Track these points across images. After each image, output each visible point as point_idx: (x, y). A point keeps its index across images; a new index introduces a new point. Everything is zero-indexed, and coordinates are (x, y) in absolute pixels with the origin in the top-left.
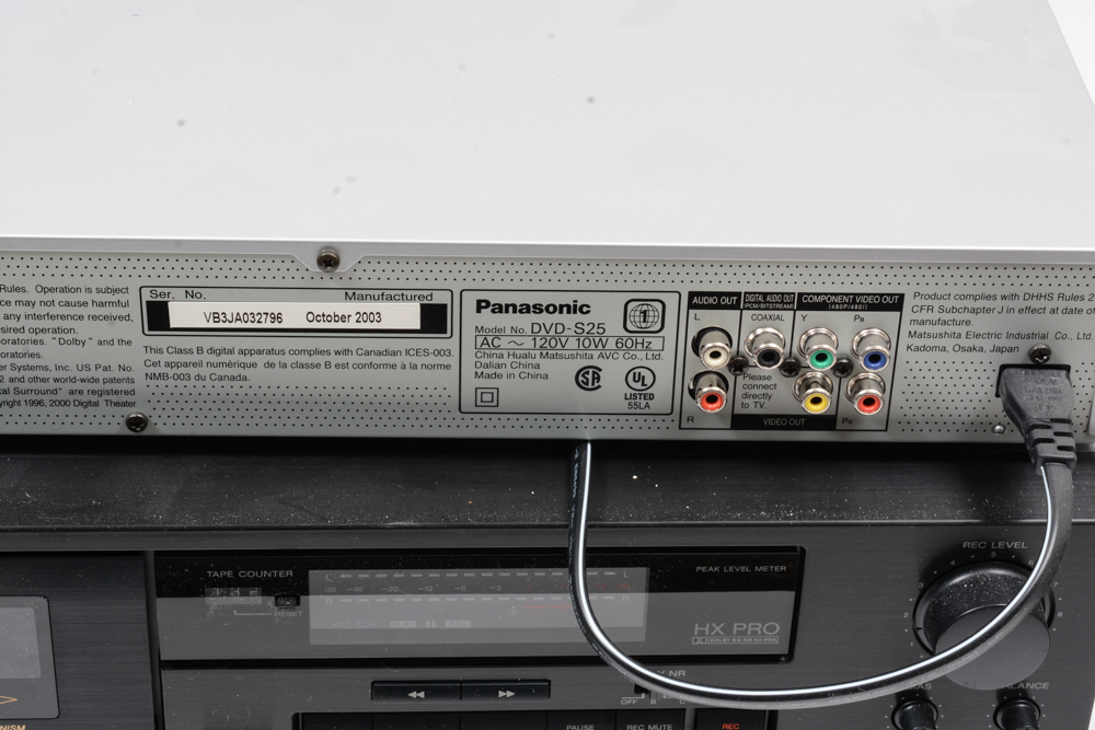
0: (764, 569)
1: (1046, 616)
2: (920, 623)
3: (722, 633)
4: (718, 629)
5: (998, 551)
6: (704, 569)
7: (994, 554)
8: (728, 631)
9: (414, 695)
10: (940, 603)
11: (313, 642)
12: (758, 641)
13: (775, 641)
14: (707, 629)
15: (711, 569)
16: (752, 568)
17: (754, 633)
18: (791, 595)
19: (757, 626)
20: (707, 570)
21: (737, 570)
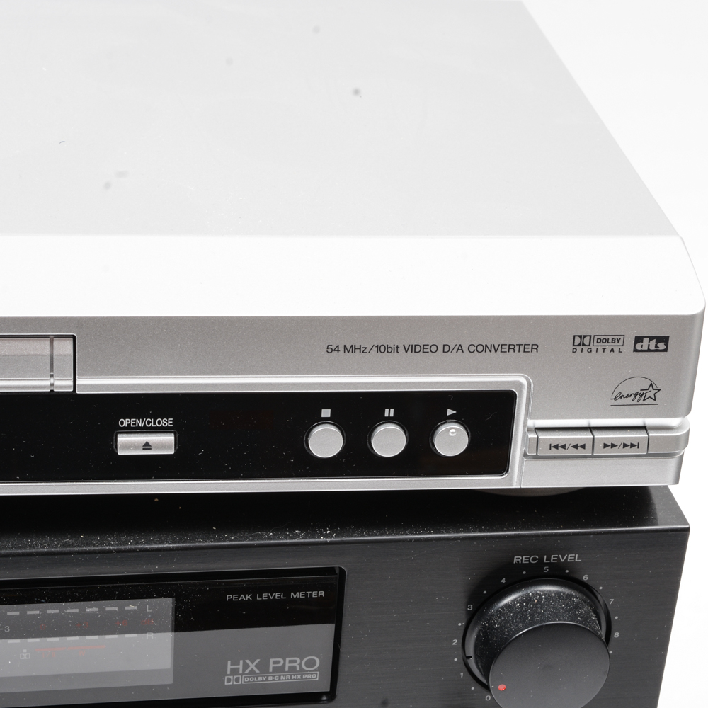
0: (300, 595)
1: (603, 633)
2: (470, 650)
3: (257, 671)
4: (252, 666)
5: (550, 565)
6: (234, 597)
7: (546, 569)
8: (263, 668)
10: (491, 626)
12: (297, 678)
13: (315, 677)
14: (241, 666)
15: (242, 597)
17: (292, 669)
18: (330, 628)
19: (295, 661)
20: (238, 599)
21: (272, 598)
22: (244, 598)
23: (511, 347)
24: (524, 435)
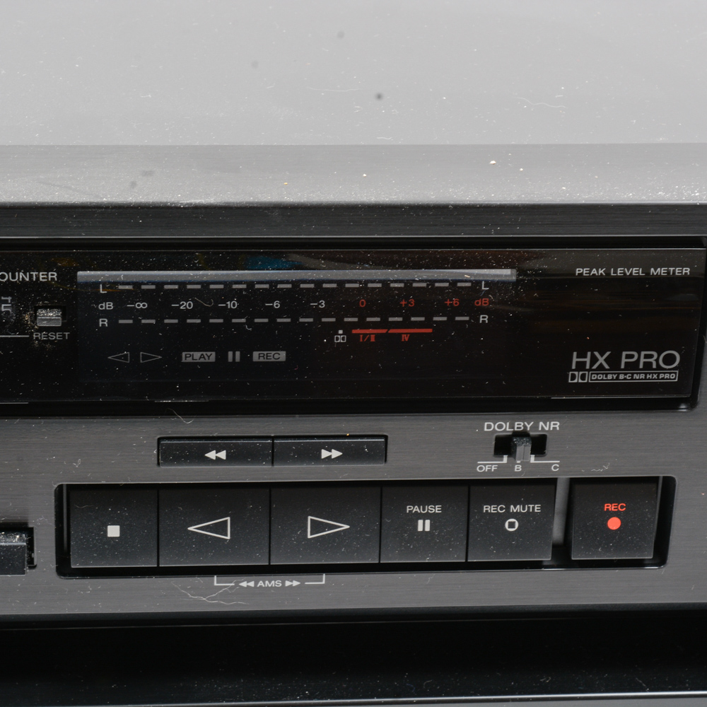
0: (662, 271)
3: (607, 367)
4: (601, 360)
6: (585, 271)
8: (614, 363)
9: (212, 455)
12: (652, 377)
13: (674, 377)
14: (588, 360)
15: (594, 271)
16: (646, 270)
17: (648, 366)
19: (651, 356)
20: (589, 273)
21: (628, 274)
22: (596, 272)
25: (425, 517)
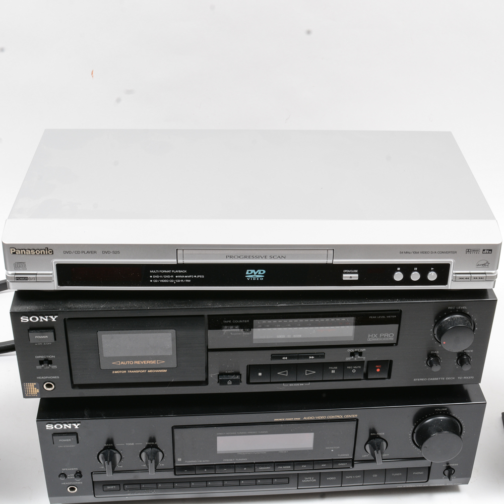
0: (389, 317)
1: (473, 328)
2: (435, 332)
4: (375, 336)
5: (458, 309)
6: (371, 317)
7: (457, 311)
8: (378, 336)
9: (284, 358)
10: (442, 326)
11: (254, 342)
12: (387, 339)
13: (392, 339)
14: (372, 336)
16: (386, 317)
17: (386, 337)
18: (397, 325)
19: (387, 335)
21: (382, 317)
22: (374, 317)
23: (449, 252)
24: (452, 275)
25: (333, 370)
